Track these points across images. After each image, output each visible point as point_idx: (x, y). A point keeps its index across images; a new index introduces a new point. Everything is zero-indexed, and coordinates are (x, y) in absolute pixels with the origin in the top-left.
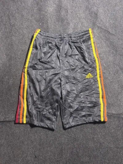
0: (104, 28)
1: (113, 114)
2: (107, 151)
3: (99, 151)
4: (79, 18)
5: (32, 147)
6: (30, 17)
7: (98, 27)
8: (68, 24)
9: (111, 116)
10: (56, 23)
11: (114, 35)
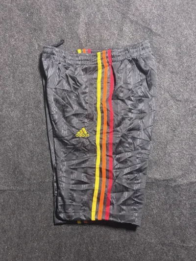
0: (141, 23)
1: (156, 179)
2: (144, 249)
3: (129, 249)
4: (97, 5)
5: (4, 241)
6: (8, 3)
7: (132, 22)
8: (78, 15)
9: (153, 183)
10: (56, 14)
11: (159, 35)
